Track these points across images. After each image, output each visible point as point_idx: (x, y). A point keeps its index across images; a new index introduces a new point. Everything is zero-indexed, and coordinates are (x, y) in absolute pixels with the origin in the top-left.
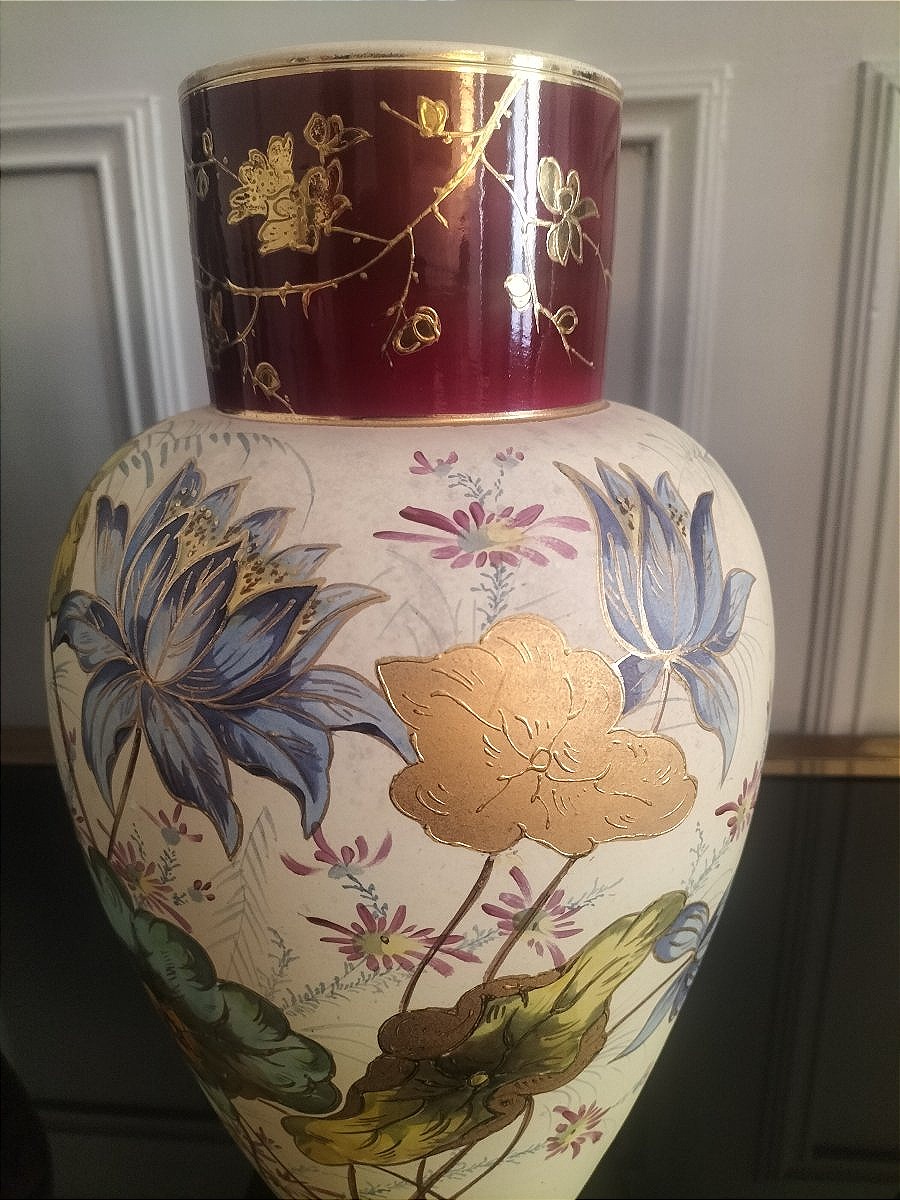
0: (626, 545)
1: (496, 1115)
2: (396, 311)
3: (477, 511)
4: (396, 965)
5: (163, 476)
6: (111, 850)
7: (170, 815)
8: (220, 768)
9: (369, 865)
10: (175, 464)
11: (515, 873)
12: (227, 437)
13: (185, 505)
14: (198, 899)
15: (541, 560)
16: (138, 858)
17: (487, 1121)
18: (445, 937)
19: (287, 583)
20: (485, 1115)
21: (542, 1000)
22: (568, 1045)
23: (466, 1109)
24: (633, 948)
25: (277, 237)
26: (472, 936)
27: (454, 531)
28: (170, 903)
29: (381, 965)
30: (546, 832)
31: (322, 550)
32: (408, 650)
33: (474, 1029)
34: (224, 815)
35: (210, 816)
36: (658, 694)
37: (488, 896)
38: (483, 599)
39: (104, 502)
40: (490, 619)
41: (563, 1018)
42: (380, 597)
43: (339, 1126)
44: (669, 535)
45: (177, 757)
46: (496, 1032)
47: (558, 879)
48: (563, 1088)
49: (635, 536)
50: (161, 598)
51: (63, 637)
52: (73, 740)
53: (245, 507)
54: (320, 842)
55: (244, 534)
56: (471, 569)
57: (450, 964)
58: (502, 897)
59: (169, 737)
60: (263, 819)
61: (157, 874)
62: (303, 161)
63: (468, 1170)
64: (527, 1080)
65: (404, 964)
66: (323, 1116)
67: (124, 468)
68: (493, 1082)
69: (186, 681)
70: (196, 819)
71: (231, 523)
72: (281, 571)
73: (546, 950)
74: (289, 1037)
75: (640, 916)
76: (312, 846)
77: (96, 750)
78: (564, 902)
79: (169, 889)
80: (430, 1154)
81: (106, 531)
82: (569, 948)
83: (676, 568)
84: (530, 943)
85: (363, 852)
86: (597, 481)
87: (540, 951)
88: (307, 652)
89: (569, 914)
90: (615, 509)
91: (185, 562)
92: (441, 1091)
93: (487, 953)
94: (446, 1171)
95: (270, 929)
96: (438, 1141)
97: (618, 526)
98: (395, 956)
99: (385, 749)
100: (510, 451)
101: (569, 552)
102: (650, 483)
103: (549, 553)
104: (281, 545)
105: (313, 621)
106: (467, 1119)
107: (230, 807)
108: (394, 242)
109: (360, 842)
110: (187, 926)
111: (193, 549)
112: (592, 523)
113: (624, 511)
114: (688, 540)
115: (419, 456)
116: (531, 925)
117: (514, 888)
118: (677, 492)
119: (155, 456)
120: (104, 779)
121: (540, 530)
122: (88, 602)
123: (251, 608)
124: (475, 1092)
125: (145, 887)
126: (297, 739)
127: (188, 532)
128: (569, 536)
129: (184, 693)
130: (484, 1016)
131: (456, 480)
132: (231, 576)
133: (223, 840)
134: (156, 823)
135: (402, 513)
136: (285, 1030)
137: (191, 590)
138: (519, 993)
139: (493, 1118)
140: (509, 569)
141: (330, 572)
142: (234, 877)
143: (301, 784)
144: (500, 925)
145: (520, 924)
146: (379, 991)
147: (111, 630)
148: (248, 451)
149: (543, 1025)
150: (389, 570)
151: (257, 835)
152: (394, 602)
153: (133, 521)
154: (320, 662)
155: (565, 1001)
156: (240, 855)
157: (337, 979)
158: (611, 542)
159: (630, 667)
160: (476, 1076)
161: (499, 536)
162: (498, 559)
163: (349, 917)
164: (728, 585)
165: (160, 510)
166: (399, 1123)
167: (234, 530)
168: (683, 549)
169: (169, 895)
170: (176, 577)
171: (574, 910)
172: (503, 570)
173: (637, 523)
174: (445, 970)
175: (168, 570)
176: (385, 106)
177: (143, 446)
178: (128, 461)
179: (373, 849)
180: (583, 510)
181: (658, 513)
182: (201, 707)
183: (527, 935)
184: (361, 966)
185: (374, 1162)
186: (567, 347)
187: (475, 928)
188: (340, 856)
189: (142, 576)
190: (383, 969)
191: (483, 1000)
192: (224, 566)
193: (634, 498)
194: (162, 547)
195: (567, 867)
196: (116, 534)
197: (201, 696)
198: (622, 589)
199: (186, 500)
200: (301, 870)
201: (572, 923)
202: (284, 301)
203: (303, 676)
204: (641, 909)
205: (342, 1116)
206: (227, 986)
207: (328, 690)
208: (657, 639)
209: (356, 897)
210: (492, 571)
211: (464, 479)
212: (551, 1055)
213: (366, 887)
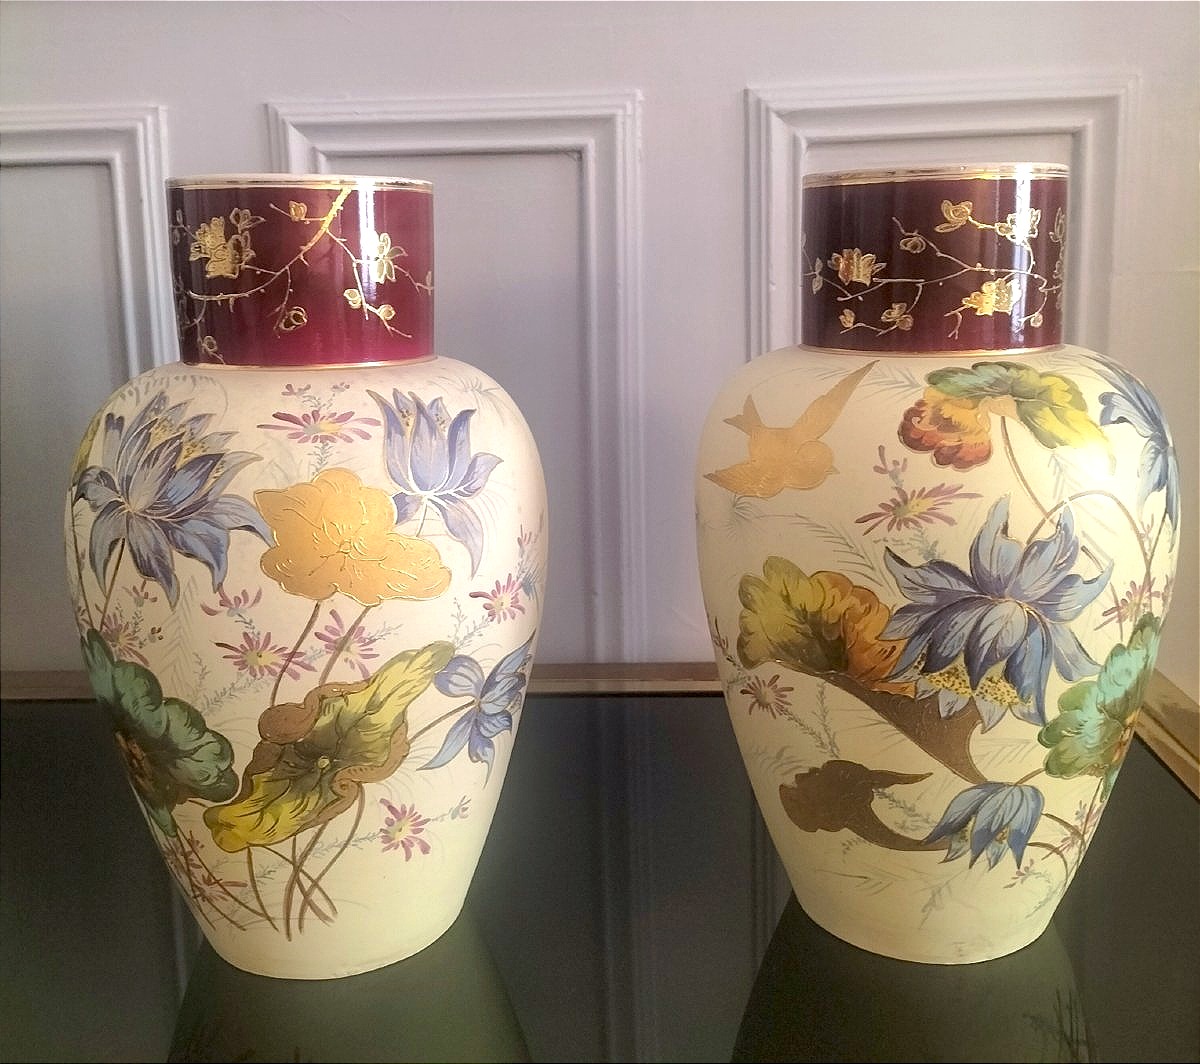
0: (402, 433)
1: (339, 798)
2: (280, 310)
3: (315, 414)
4: (266, 672)
5: (145, 400)
6: (103, 623)
7: (139, 588)
8: (168, 556)
9: (250, 607)
10: (153, 393)
11: (333, 613)
12: (185, 378)
13: (156, 414)
14: (153, 640)
15: (349, 440)
16: (119, 622)
17: (333, 802)
18: (293, 654)
19: (208, 452)
20: (331, 797)
21: (358, 702)
22: (380, 742)
23: (318, 789)
24: (417, 675)
25: (213, 270)
26: (310, 653)
27: (302, 425)
28: (137, 649)
29: (258, 673)
30: (351, 589)
31: (229, 435)
32: (271, 486)
33: (316, 720)
34: (169, 582)
35: (162, 585)
36: (419, 515)
37: (318, 627)
38: (314, 459)
39: (110, 416)
40: (317, 470)
41: (374, 719)
42: (259, 458)
43: (239, 809)
44: (433, 430)
45: (144, 552)
46: (331, 722)
47: (360, 619)
48: (383, 782)
49: (409, 430)
50: (140, 464)
51: (81, 495)
52: (83, 556)
53: (189, 413)
54: (223, 595)
55: (188, 427)
56: (309, 443)
57: (298, 671)
58: (326, 628)
59: (141, 540)
60: (192, 585)
61: (130, 630)
62: (230, 230)
63: (326, 850)
64: (357, 768)
65: (272, 672)
66: (229, 801)
67: (123, 397)
68: (334, 766)
69: (151, 508)
70: (154, 588)
71: (181, 422)
72: (206, 446)
73: (356, 666)
74: (206, 734)
75: (419, 653)
76: (218, 597)
77: (97, 558)
78: (364, 635)
79: (137, 638)
80: (298, 832)
81: (110, 431)
82: (373, 666)
83: (434, 449)
84: (346, 660)
85: (246, 600)
86: (391, 400)
87: (353, 667)
88: (217, 488)
89: (368, 644)
90: (399, 415)
91: (154, 444)
92: (301, 772)
93: (320, 664)
94: (310, 850)
95: (194, 653)
96: (302, 819)
97: (399, 423)
98: (266, 667)
99: (259, 539)
100: (342, 384)
101: (366, 436)
102: (426, 402)
103: (354, 436)
104: (207, 432)
105: (221, 471)
106: (319, 799)
107: (173, 577)
108: (278, 274)
109: (244, 593)
110: (145, 661)
111: (159, 436)
112: (382, 422)
113: (404, 416)
114: (446, 434)
115: (289, 387)
116: (345, 648)
117: (332, 623)
118: (445, 408)
119: (142, 389)
120: (101, 576)
121: (350, 424)
122: (98, 472)
123: (189, 466)
124: (322, 775)
125: (123, 641)
126: (211, 535)
127: (157, 428)
128: (366, 428)
129: (150, 514)
130: (321, 711)
131: (306, 399)
132: (179, 449)
133: (168, 598)
134: (131, 595)
135: (274, 415)
136: (204, 730)
137: (157, 459)
138: (342, 696)
139: (337, 800)
140: (330, 444)
141: (232, 446)
142: (175, 621)
143: (212, 561)
144: (326, 647)
145: (338, 647)
146: (258, 691)
147: (111, 485)
148: (195, 385)
149: (359, 722)
150: (264, 444)
151: (188, 594)
152: (266, 460)
153: (127, 424)
154: (224, 493)
155: (374, 706)
156: (177, 608)
157: (233, 684)
158: (393, 432)
159: (400, 499)
160: (321, 760)
161: (326, 427)
162: (325, 439)
163: (238, 641)
164: (475, 460)
165: (142, 417)
166: (275, 802)
167: (183, 426)
168: (442, 438)
169: (136, 643)
170: (149, 452)
171: (372, 641)
172: (327, 444)
173: (411, 423)
174: (296, 676)
175: (144, 449)
176: (272, 206)
177: (135, 385)
178: (126, 393)
179: (252, 597)
180: (378, 414)
181: (428, 418)
182: (160, 522)
183: (344, 654)
184: (246, 673)
185: (262, 842)
186: (388, 327)
187: (312, 648)
188: (232, 602)
189: (130, 453)
190: (259, 676)
191: (320, 698)
192: (175, 445)
193: (413, 410)
194: (142, 437)
195: (365, 612)
196: (117, 432)
197: (160, 515)
198: (397, 457)
199: (157, 411)
200: (210, 612)
201: (371, 649)
202: (219, 303)
203: (216, 501)
204: (419, 647)
205: (240, 799)
206: (170, 701)
207: (228, 508)
208: (418, 485)
209: (242, 628)
210: (321, 445)
211: (311, 398)
212: (370, 748)
213: (248, 621)
